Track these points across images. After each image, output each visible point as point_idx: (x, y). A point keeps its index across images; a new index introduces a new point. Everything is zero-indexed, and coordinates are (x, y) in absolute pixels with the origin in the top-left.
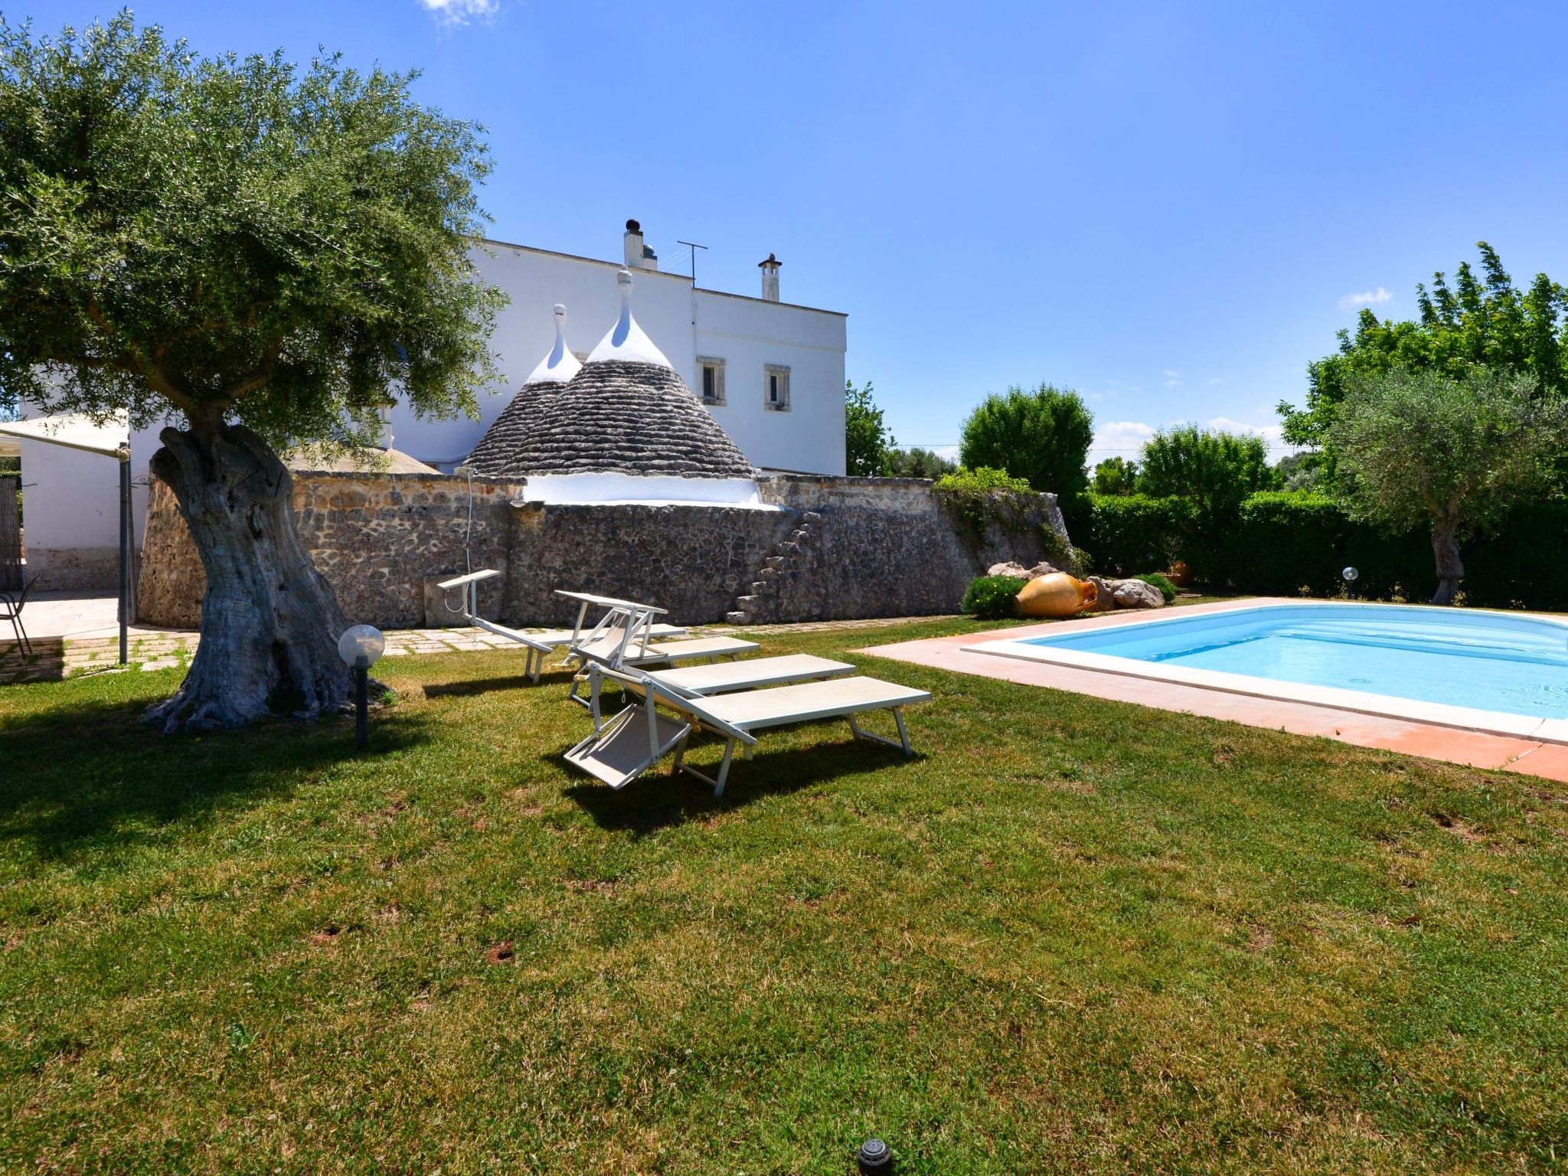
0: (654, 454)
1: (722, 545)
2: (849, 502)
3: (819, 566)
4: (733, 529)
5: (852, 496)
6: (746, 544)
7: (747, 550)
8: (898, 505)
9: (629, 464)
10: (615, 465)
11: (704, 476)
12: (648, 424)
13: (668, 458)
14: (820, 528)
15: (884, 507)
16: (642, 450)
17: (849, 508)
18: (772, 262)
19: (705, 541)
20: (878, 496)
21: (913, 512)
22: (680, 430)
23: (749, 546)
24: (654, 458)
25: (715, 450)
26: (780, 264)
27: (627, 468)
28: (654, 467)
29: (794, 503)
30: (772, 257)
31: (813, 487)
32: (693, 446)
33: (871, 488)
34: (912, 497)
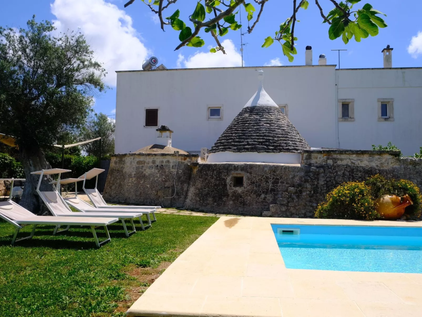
0: (246, 143)
1: (267, 182)
2: (339, 163)
3: (314, 193)
4: (273, 174)
5: (342, 160)
6: (280, 181)
7: (280, 184)
8: (374, 164)
9: (235, 148)
10: (230, 148)
11: (267, 152)
12: (250, 131)
13: (253, 144)
14: (318, 175)
15: (363, 165)
16: (243, 142)
17: (339, 166)
18: (388, 48)
19: (259, 179)
20: (360, 160)
21: (385, 168)
22: (263, 133)
23: (281, 182)
24: (246, 145)
25: (278, 140)
26: (392, 49)
27: (234, 149)
28: (245, 149)
29: (308, 163)
30: (388, 46)
31: (319, 156)
32: (266, 139)
33: (354, 156)
34: (384, 160)
